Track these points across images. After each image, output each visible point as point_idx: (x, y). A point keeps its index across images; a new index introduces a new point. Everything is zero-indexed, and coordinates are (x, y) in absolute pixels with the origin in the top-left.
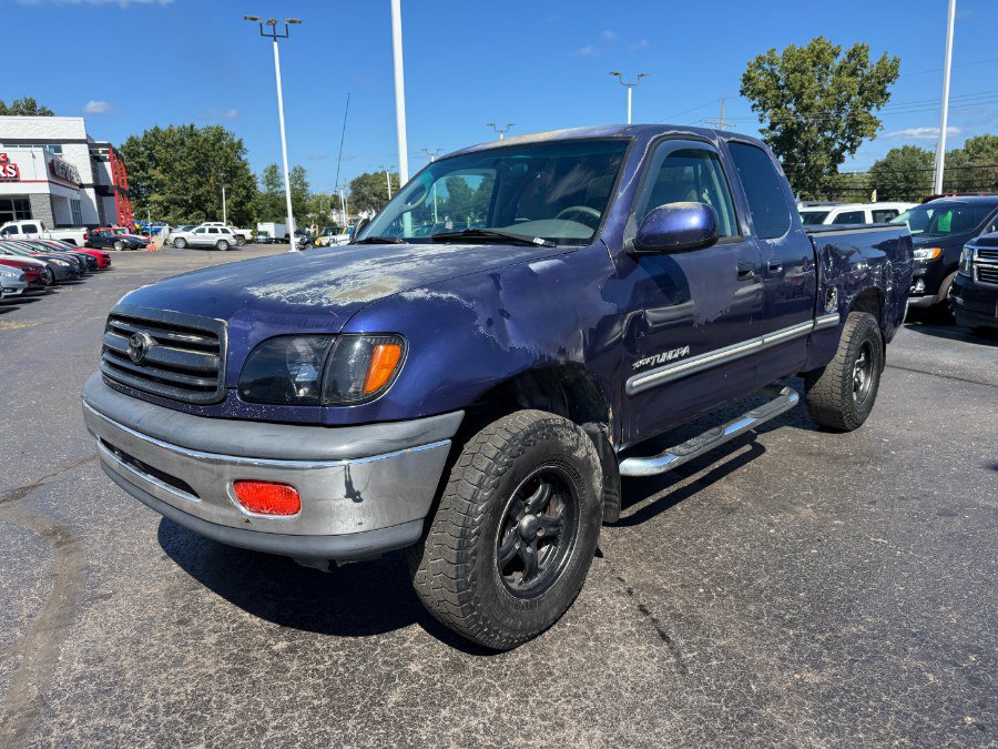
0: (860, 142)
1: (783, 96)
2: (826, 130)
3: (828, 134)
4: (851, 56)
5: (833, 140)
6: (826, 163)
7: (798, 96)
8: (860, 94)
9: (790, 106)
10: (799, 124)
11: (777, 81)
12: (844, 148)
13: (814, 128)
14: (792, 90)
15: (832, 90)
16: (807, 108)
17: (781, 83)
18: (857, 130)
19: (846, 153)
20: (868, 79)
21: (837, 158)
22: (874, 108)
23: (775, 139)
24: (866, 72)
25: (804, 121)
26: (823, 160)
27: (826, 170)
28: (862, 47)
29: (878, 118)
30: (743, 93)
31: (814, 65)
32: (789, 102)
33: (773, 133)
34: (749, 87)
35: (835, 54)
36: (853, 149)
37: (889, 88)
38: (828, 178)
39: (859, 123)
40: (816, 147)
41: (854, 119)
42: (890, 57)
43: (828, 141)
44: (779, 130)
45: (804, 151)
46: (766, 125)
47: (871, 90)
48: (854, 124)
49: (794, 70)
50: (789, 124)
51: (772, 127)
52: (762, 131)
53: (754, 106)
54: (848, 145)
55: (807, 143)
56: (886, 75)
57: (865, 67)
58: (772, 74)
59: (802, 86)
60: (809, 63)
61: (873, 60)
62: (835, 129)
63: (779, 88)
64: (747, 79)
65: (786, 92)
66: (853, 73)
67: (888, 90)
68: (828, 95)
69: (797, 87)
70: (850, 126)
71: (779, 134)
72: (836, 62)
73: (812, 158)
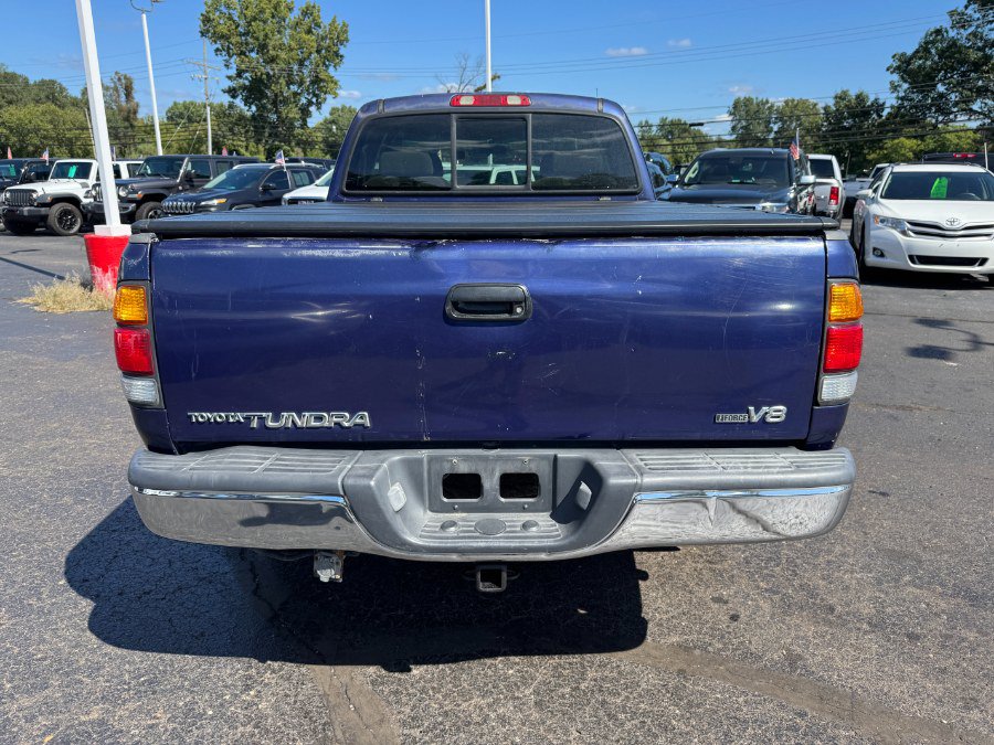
0: (325, 99)
1: (247, 44)
2: (292, 83)
3: (294, 88)
4: (306, 13)
5: (299, 94)
6: (297, 116)
7: (262, 48)
8: (318, 52)
9: (253, 55)
10: (268, 74)
11: (237, 26)
12: (310, 103)
13: (282, 81)
14: (257, 39)
15: (293, 44)
16: (273, 60)
17: (241, 30)
18: (319, 86)
19: (313, 109)
20: (323, 38)
21: (305, 113)
22: (331, 69)
23: (244, 88)
24: (321, 32)
25: (271, 73)
26: (294, 113)
27: (297, 124)
28: (314, 7)
29: (336, 78)
30: (203, 34)
31: (273, 17)
32: (252, 51)
33: (241, 81)
34: (208, 28)
35: (290, 9)
36: (319, 105)
37: (342, 51)
38: (300, 131)
39: (322, 80)
40: (286, 101)
41: (317, 77)
42: (339, 22)
43: (296, 94)
44: (246, 78)
45: (275, 103)
46: (233, 72)
47: (328, 49)
48: (317, 81)
49: (255, 19)
50: (259, 74)
51: (239, 74)
52: (229, 78)
53: (217, 50)
54: (314, 100)
55: (276, 95)
56: (338, 37)
57: (320, 27)
58: (230, 18)
59: (266, 35)
60: (267, 14)
61: (325, 21)
62: (301, 83)
63: (241, 35)
64: (207, 20)
65: (250, 40)
66: (309, 32)
67: (341, 52)
68: (292, 50)
69: (261, 38)
70: (312, 83)
71: (247, 83)
72: (293, 17)
73: (283, 110)
